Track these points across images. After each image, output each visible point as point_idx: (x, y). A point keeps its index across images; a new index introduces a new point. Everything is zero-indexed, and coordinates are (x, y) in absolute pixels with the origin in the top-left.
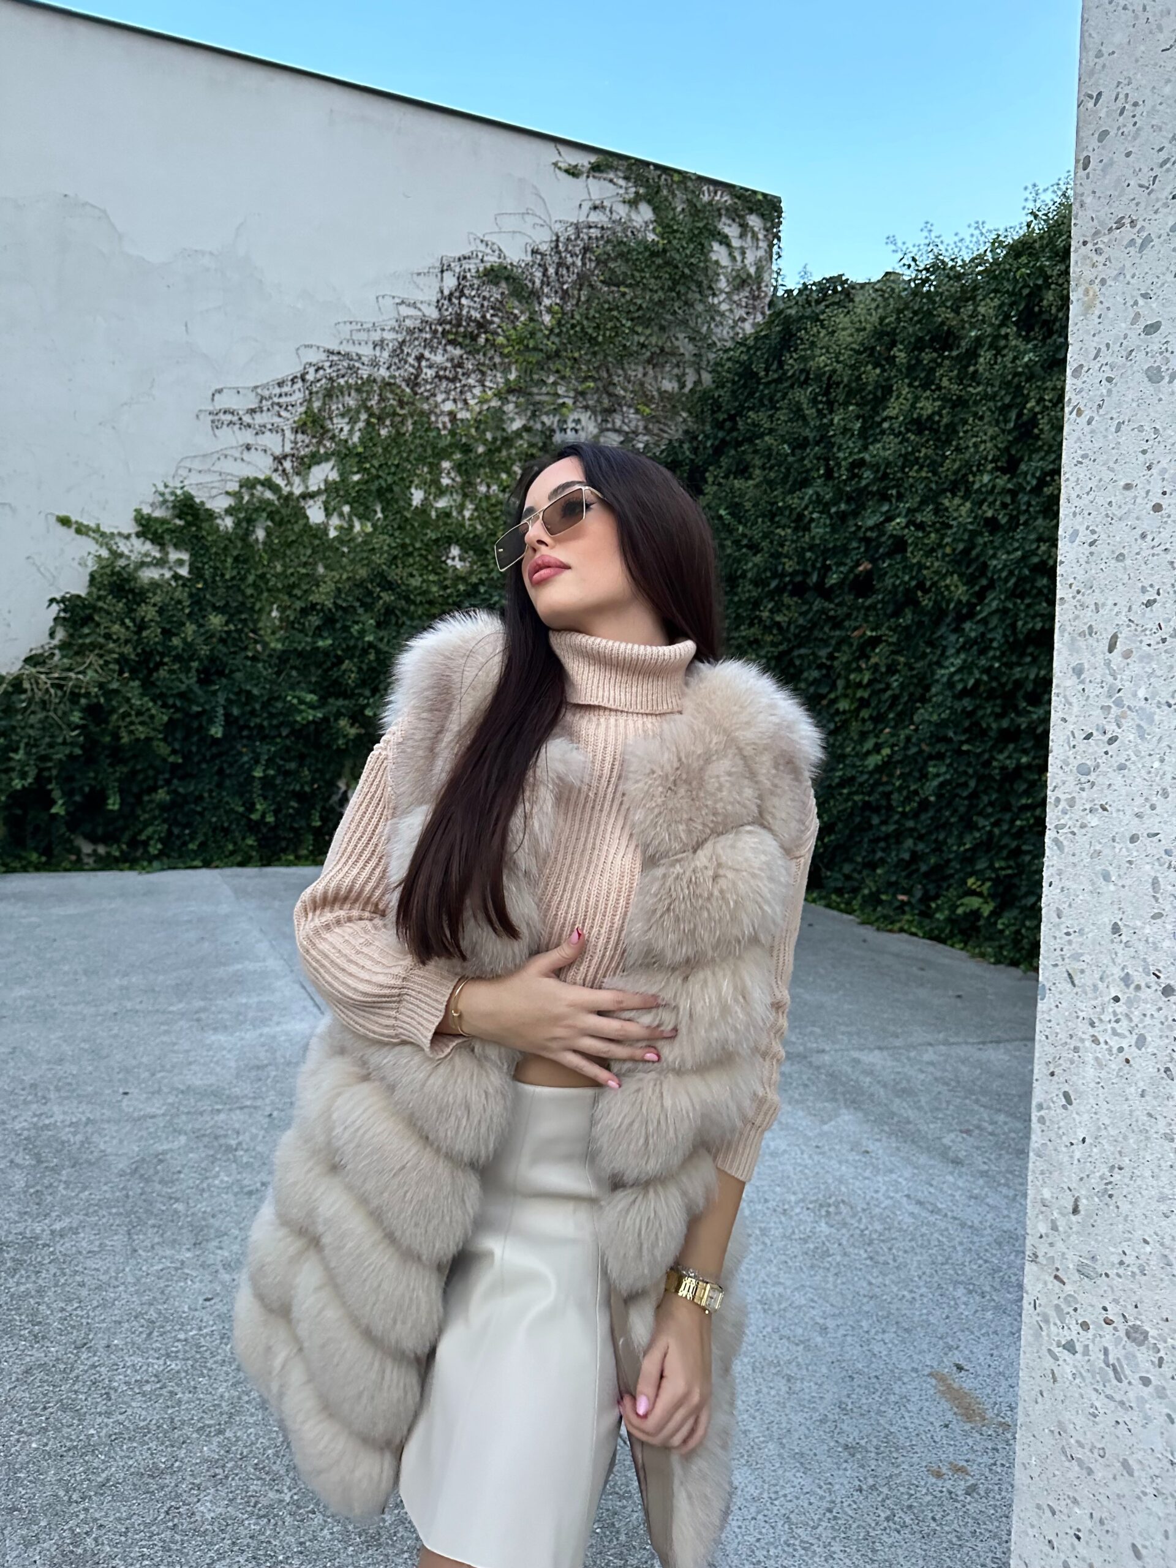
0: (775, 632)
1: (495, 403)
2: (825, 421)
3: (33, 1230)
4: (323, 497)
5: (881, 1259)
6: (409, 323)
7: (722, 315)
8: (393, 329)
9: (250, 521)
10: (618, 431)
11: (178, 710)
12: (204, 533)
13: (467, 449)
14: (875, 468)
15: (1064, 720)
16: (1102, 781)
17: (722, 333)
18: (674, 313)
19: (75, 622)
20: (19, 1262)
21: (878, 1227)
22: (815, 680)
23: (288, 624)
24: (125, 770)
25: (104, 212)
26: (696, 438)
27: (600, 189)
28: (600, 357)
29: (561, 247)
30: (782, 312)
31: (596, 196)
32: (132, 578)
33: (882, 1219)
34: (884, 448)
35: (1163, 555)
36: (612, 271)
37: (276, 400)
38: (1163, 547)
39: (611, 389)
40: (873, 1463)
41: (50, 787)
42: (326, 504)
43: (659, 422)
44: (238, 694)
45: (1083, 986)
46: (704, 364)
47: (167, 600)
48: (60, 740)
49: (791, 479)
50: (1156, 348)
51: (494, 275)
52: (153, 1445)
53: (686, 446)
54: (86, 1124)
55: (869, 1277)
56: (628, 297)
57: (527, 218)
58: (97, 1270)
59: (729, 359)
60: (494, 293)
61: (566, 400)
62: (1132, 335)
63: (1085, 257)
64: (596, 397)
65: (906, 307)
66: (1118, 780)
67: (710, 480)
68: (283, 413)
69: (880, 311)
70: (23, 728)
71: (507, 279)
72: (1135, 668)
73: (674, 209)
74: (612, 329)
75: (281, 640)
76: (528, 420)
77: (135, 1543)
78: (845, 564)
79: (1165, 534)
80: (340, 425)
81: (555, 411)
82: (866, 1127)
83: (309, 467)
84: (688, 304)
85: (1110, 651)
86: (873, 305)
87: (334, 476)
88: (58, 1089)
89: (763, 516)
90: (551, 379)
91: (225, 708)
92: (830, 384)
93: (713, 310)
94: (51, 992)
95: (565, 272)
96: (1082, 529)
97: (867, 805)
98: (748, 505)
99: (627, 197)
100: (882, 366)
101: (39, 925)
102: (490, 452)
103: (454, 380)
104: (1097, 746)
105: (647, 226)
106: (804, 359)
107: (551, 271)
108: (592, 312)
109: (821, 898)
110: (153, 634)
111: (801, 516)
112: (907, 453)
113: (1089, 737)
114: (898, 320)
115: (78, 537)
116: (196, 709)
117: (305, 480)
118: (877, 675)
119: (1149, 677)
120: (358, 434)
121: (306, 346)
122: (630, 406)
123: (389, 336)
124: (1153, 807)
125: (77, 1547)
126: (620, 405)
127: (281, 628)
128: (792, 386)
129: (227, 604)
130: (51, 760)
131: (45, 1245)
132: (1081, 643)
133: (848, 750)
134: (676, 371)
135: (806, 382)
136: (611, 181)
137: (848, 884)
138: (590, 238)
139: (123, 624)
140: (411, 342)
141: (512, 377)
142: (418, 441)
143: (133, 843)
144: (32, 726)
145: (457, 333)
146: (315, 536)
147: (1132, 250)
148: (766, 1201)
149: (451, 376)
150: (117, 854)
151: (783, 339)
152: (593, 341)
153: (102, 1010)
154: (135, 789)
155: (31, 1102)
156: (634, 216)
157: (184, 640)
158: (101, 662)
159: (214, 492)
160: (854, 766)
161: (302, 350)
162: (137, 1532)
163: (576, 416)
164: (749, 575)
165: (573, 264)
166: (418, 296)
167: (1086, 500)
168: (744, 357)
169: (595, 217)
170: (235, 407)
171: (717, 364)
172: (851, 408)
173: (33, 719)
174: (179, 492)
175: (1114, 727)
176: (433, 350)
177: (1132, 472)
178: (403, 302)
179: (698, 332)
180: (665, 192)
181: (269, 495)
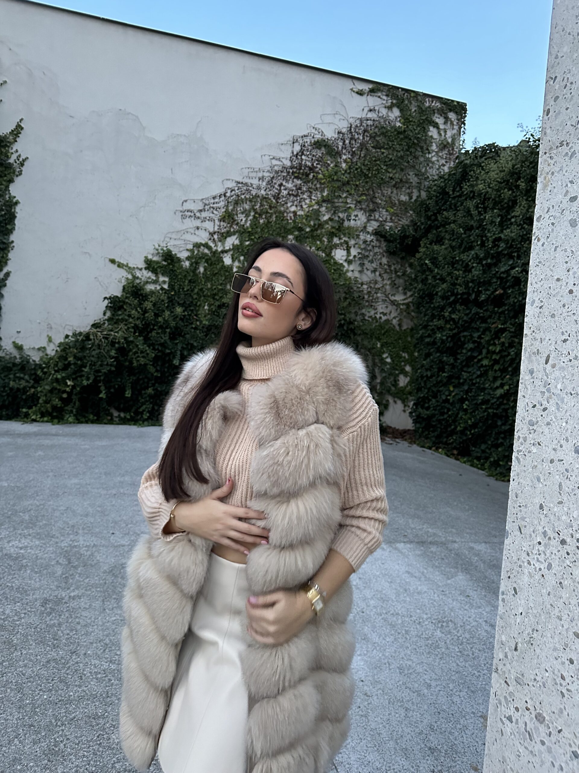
0: (451, 323)
1: (316, 207)
2: (482, 217)
3: (61, 595)
4: (231, 253)
5: (466, 653)
6: (276, 168)
7: (433, 163)
8: (268, 171)
9: (197, 263)
10: (377, 220)
11: (159, 351)
12: (176, 268)
13: (300, 229)
14: (506, 241)
15: (524, 397)
16: (539, 430)
17: (433, 172)
18: (408, 162)
19: (115, 309)
20: (53, 609)
21: (468, 636)
22: (471, 348)
23: (212, 312)
24: (134, 378)
25: (137, 117)
26: (416, 224)
27: (373, 101)
28: (370, 184)
29: (353, 130)
30: (462, 162)
31: (371, 105)
32: (142, 289)
33: (470, 632)
34: (511, 232)
35: (572, 316)
36: (378, 142)
37: (212, 205)
38: (572, 312)
39: (374, 200)
40: (442, 759)
41: (100, 385)
42: (232, 255)
43: (398, 216)
44: (187, 345)
45: (526, 534)
46: (422, 187)
47: (157, 300)
48: (105, 363)
49: (463, 246)
50: (575, 209)
51: (319, 144)
52: (97, 704)
53: (411, 228)
54: (93, 547)
55: (458, 662)
56: (385, 155)
57: (336, 116)
58: (86, 617)
59: (435, 185)
60: (319, 153)
61: (351, 205)
62: (564, 201)
63: (546, 161)
64: (366, 204)
65: (526, 160)
66: (546, 431)
67: (422, 245)
68: (215, 212)
69: (513, 161)
70: (89, 357)
71: (325, 146)
72: (557, 373)
73: (411, 110)
74: (376, 170)
75: (209, 320)
76: (332, 215)
77: (81, 749)
78: (489, 290)
79: (574, 306)
80: (241, 218)
81: (345, 211)
82: (470, 583)
83: (226, 238)
84: (416, 158)
85: (546, 364)
86: (510, 159)
87: (237, 242)
88: (83, 529)
89: (448, 264)
90: (345, 195)
91: (181, 351)
92: (485, 198)
93: (428, 160)
94: (88, 482)
95: (354, 142)
96: (537, 299)
97: (495, 415)
98: (440, 259)
99: (387, 105)
100: (512, 190)
101: (89, 449)
102: (312, 231)
103: (296, 196)
104: (538, 411)
105: (396, 119)
106: (472, 186)
107: (347, 142)
108: (366, 162)
109: (468, 461)
110: (150, 316)
111: (467, 265)
112: (524, 235)
113: (534, 406)
114: (522, 166)
115: (118, 269)
116: (168, 351)
117: (223, 244)
118: (504, 348)
119: (563, 378)
120: (249, 222)
121: (227, 180)
122: (383, 208)
123: (266, 174)
124: (561, 446)
125: (56, 747)
126: (378, 208)
127: (209, 314)
128: (466, 199)
129: (185, 302)
130: (101, 372)
131: (66, 603)
132: (534, 358)
133: (487, 385)
134: (408, 191)
135: (474, 197)
136: (379, 97)
137: (483, 455)
138: (367, 125)
139: (137, 310)
140: (277, 177)
141: (325, 194)
142: (277, 226)
143: (137, 413)
144: (93, 356)
145: (299, 173)
146: (226, 271)
147: (567, 158)
148: (411, 616)
149: (295, 194)
150: (129, 417)
151: (462, 175)
152: (366, 176)
153: (110, 492)
154: (138, 387)
155: (71, 534)
156: (390, 114)
157: (164, 319)
158: (126, 328)
159: (181, 249)
160: (489, 394)
161: (225, 181)
162: (83, 744)
163: (356, 213)
164: (439, 294)
165: (358, 138)
166: (281, 155)
167: (540, 284)
168: (443, 184)
169: (370, 115)
170: (192, 209)
171: (429, 188)
172: (495, 211)
173: (94, 353)
174: (165, 249)
175: (546, 402)
176: (287, 181)
177: (560, 272)
178: (274, 158)
179: (420, 171)
180: (406, 102)
181: (206, 251)
